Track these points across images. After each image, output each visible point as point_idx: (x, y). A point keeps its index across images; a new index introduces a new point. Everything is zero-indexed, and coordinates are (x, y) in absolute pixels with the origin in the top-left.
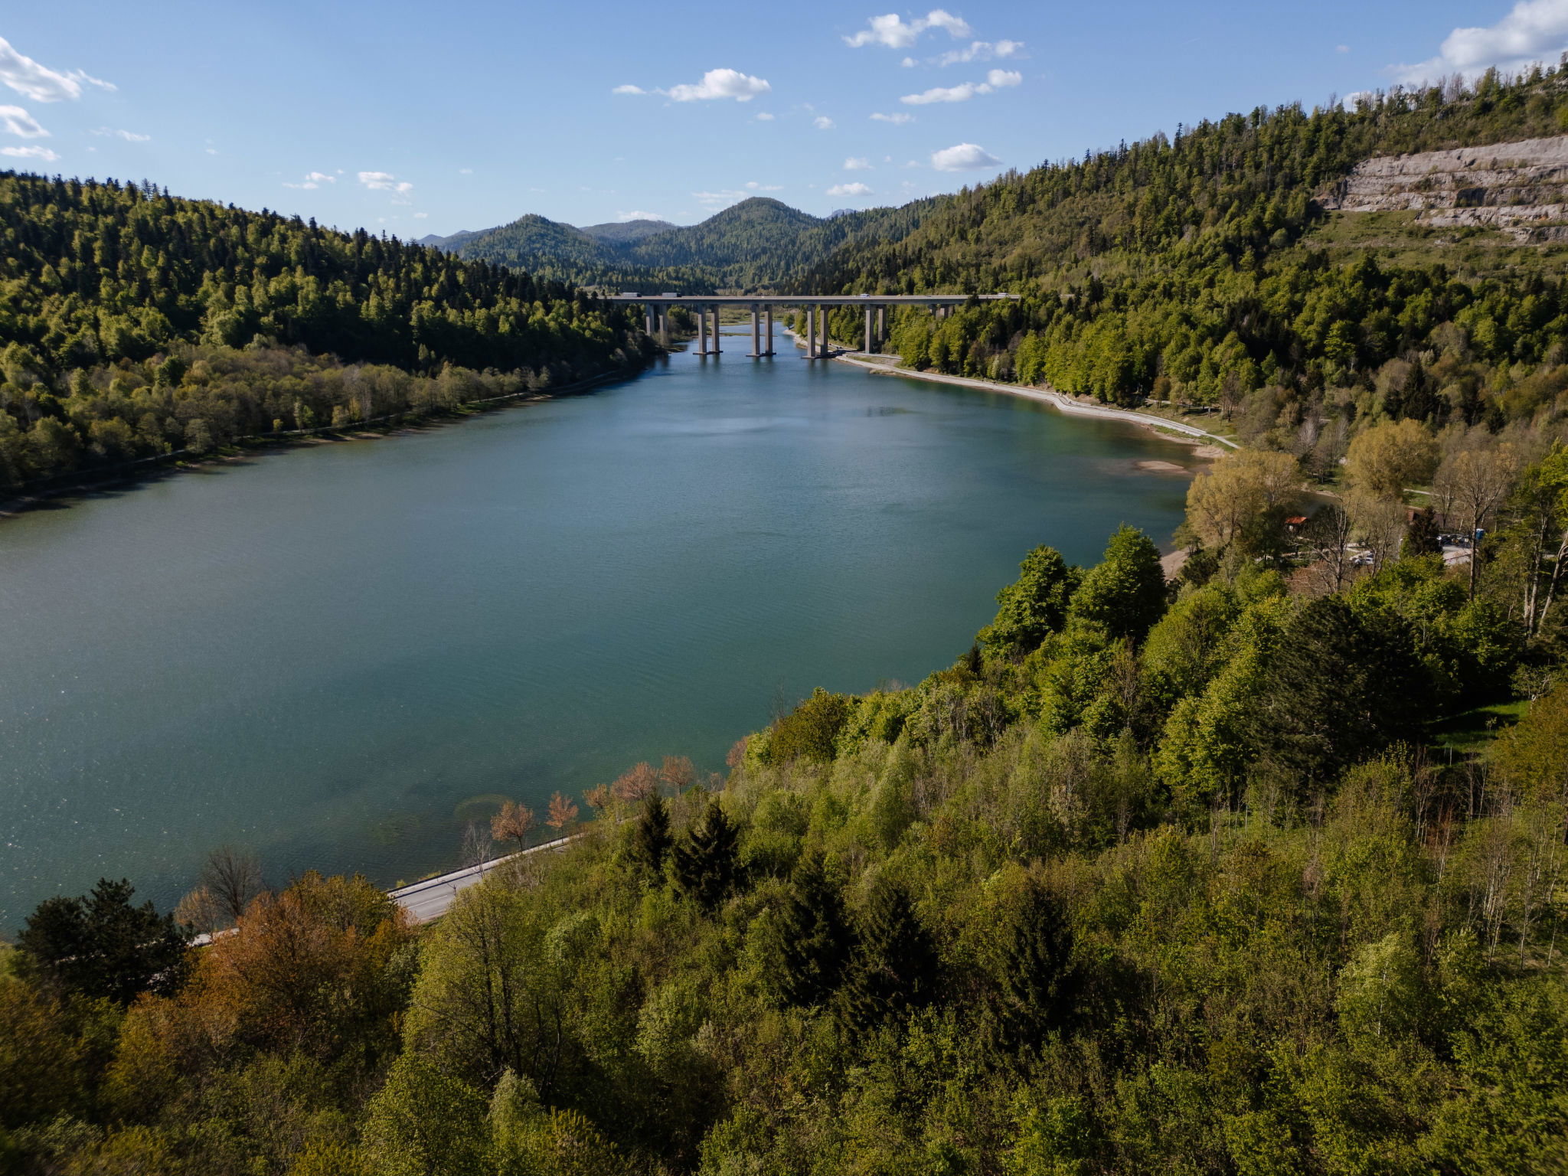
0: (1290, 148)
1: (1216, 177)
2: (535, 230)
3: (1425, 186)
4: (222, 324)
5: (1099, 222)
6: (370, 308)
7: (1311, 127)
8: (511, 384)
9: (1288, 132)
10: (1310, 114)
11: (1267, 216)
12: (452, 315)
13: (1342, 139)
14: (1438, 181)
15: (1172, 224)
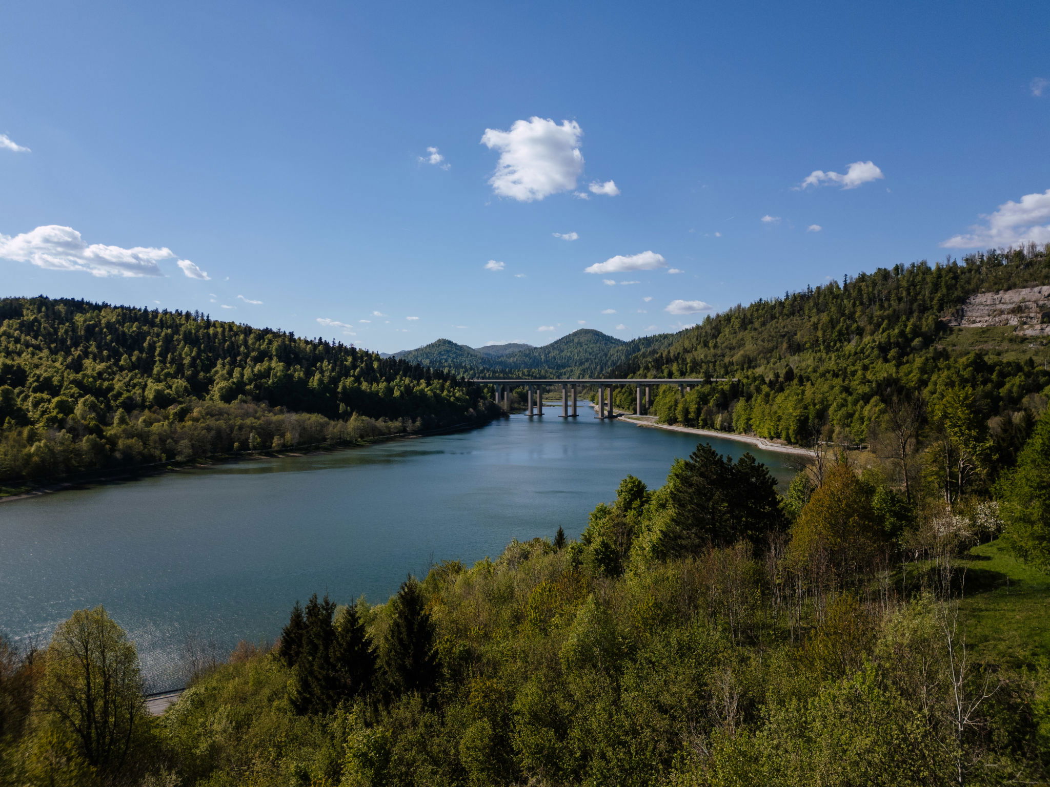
0: (921, 288)
1: (872, 306)
2: (444, 348)
3: (1018, 310)
4: (221, 389)
5: (795, 334)
6: (314, 382)
7: (934, 275)
8: (396, 427)
9: (919, 278)
10: (933, 268)
11: (908, 330)
12: (364, 386)
13: (957, 282)
14: (1027, 307)
15: (843, 335)
